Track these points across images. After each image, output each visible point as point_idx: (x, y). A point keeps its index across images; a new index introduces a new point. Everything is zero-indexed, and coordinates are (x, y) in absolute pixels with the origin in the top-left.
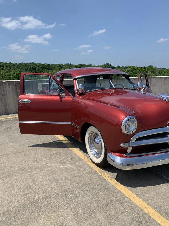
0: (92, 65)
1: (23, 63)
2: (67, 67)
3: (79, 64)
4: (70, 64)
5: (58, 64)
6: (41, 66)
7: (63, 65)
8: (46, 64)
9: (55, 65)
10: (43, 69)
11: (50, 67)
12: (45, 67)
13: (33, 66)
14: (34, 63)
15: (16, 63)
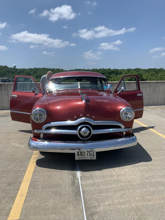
0: (163, 68)
1: (94, 69)
2: (135, 71)
3: (149, 69)
4: (139, 69)
5: (127, 69)
6: (110, 71)
7: (131, 69)
8: (115, 69)
9: (123, 70)
10: (111, 74)
11: (119, 72)
12: (113, 72)
13: (102, 72)
14: (104, 69)
15: (88, 69)
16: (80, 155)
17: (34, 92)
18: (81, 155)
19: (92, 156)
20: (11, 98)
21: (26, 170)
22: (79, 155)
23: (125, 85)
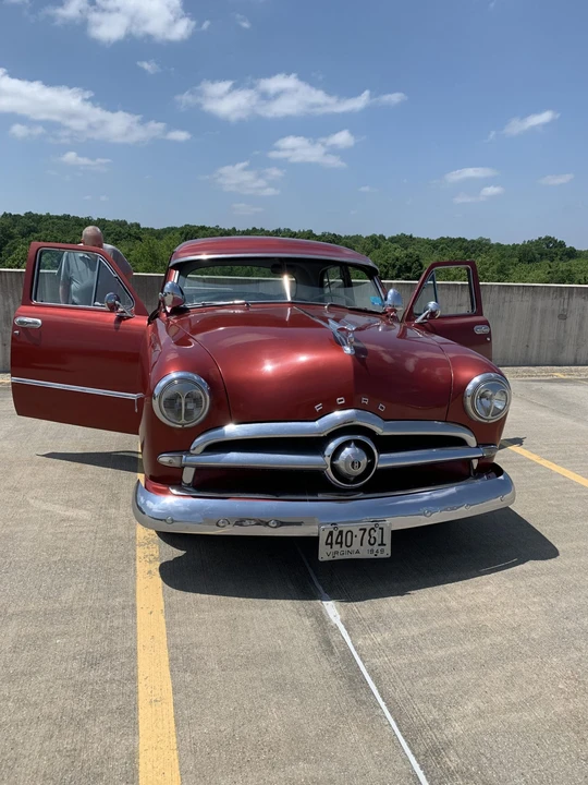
0: (489, 240)
1: (254, 228)
2: (395, 245)
3: (442, 238)
4: (411, 236)
5: (370, 234)
8: (329, 234)
9: (357, 239)
14: (289, 229)
15: (234, 229)
16: (337, 543)
17: (113, 308)
18: (341, 543)
19: (376, 547)
20: (15, 327)
21: (134, 606)
22: (331, 544)
23: (438, 293)
